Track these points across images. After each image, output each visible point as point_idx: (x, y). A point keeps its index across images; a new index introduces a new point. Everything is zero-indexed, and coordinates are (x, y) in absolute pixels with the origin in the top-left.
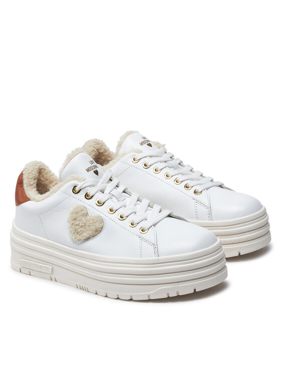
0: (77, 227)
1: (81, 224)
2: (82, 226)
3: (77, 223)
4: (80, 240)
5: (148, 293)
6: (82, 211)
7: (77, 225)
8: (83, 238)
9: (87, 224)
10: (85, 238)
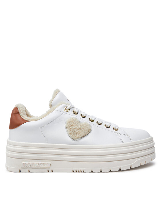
0: (75, 130)
1: (77, 128)
2: (78, 129)
3: (75, 127)
4: (79, 137)
5: (129, 165)
6: (75, 120)
7: (74, 129)
8: (80, 136)
9: (82, 127)
10: (82, 136)
